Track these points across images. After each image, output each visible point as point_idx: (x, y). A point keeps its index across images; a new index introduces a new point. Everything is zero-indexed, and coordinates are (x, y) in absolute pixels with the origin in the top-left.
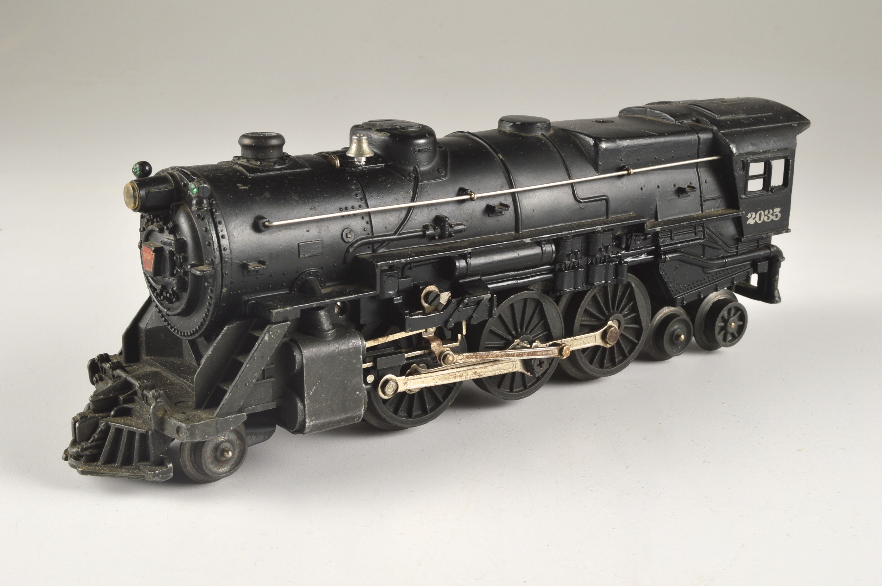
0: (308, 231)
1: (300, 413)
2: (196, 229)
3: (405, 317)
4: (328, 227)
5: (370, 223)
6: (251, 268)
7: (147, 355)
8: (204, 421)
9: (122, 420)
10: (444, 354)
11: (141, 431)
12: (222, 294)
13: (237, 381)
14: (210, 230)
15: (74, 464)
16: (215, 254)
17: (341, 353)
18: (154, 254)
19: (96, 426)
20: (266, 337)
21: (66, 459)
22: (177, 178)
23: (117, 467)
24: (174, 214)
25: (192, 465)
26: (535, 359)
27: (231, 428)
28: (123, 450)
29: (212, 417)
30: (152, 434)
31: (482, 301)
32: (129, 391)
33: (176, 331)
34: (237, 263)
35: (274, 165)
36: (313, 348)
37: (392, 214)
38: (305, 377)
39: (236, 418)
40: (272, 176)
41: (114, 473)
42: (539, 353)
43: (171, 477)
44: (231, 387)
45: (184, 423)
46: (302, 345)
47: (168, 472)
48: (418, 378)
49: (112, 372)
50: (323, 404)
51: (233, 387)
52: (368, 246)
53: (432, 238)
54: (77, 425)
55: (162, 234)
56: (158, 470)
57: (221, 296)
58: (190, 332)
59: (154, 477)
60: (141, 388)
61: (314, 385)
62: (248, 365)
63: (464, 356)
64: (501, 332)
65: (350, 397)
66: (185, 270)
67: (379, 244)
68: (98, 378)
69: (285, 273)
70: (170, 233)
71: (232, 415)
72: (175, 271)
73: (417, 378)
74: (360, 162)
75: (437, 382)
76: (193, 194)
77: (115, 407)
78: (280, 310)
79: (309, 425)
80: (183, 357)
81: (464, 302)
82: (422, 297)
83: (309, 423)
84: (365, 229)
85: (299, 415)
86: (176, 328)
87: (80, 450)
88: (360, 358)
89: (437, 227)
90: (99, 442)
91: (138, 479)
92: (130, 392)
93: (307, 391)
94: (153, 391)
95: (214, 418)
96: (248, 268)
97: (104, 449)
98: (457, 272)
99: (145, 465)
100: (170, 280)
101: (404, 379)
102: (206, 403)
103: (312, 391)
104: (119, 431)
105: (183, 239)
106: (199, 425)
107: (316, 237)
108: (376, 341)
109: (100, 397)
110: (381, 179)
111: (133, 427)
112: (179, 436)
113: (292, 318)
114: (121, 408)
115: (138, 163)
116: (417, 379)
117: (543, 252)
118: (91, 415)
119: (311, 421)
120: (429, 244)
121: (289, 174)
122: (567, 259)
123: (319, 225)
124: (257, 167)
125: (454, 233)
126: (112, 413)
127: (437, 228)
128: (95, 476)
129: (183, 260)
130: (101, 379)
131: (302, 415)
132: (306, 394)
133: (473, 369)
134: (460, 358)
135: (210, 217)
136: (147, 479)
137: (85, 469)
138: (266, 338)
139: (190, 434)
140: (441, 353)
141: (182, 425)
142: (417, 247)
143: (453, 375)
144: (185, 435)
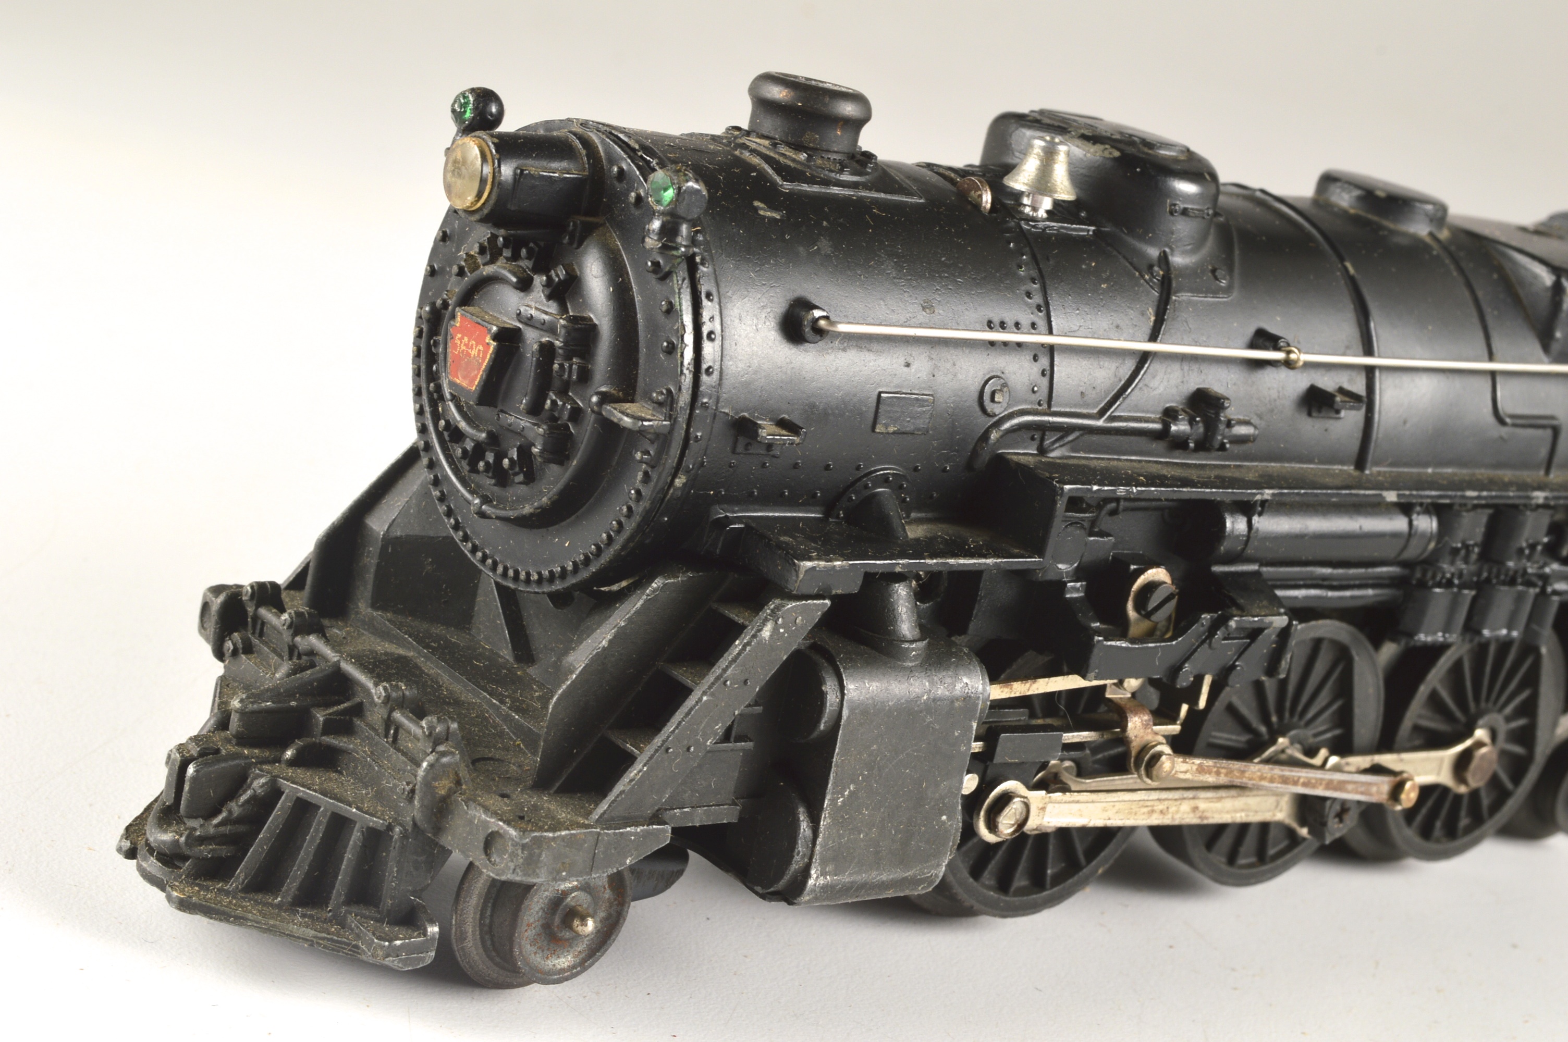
0: (908, 365)
1: (801, 847)
2: (633, 299)
3: (1093, 639)
4: (954, 364)
5: (1049, 373)
6: (764, 435)
7: (374, 606)
8: (567, 832)
9: (317, 778)
10: (1152, 751)
11: (373, 822)
12: (671, 491)
13: (668, 737)
14: (681, 310)
15: (159, 875)
16: (683, 377)
17: (934, 705)
18: (493, 344)
19: (240, 781)
20: (765, 629)
21: (131, 854)
22: (598, 152)
23: (279, 906)
24: (575, 245)
25: (478, 937)
26: (1334, 800)
27: (628, 861)
28: (308, 862)
29: (586, 822)
30: (405, 836)
31: (1266, 631)
32: (343, 703)
33: (490, 561)
34: (727, 414)
35: (841, 171)
36: (871, 680)
37: (1101, 363)
38: (838, 754)
39: (646, 834)
40: (834, 198)
41: (272, 922)
42: (1350, 787)
43: (428, 961)
44: (649, 750)
45: (515, 827)
46: (845, 668)
47: (422, 948)
48: (1073, 802)
49: (290, 639)
50: (860, 834)
51: (657, 751)
52: (1030, 435)
53: (1179, 444)
54: (191, 770)
55: (522, 294)
56: (401, 939)
57: (665, 497)
58: (540, 574)
59: (388, 956)
60: (390, 703)
61: (853, 782)
62: (705, 698)
63: (1193, 763)
64: (1248, 711)
65: (924, 826)
66: (576, 406)
67: (1059, 435)
68: (240, 646)
69: (829, 465)
70: (549, 297)
71: (637, 826)
72: (549, 402)
73: (1072, 799)
74: (1035, 209)
75: (1109, 819)
76: (659, 202)
77: (299, 738)
78: (819, 565)
79: (815, 885)
80: (469, 629)
81: (1227, 627)
82: (1132, 594)
83: (815, 880)
84: (1036, 389)
85: (799, 852)
86: (488, 552)
87: (183, 839)
88: (972, 727)
89: (1198, 419)
90: (242, 828)
91: (339, 952)
92: (346, 705)
93: (833, 793)
94: (433, 719)
95: (592, 827)
96: (757, 435)
97: (251, 850)
98: (1225, 544)
99: (363, 916)
100: (520, 424)
101: (1043, 798)
102: (563, 778)
103: (843, 796)
104: (304, 808)
105: (591, 319)
106: (554, 839)
107: (923, 385)
108: (1007, 687)
109: (263, 705)
110: (1086, 264)
111: (351, 807)
112: (489, 860)
113: (839, 592)
114: (315, 743)
115: (473, 90)
116: (1069, 802)
117: (1413, 531)
118: (232, 749)
119: (823, 874)
120: (1166, 457)
121: (875, 201)
122: (1448, 558)
123: (934, 353)
124: (799, 167)
125: (1231, 442)
126: (289, 753)
127: (1198, 422)
128: (216, 919)
129: (577, 378)
130: (248, 649)
131: (804, 855)
132: (829, 800)
133: (1194, 798)
134: (1184, 767)
135: (686, 275)
136: (367, 957)
137: (190, 897)
138: (766, 633)
139: (526, 859)
140: (1145, 748)
141: (506, 832)
142: (1140, 461)
143: (1147, 806)
144: (512, 861)
